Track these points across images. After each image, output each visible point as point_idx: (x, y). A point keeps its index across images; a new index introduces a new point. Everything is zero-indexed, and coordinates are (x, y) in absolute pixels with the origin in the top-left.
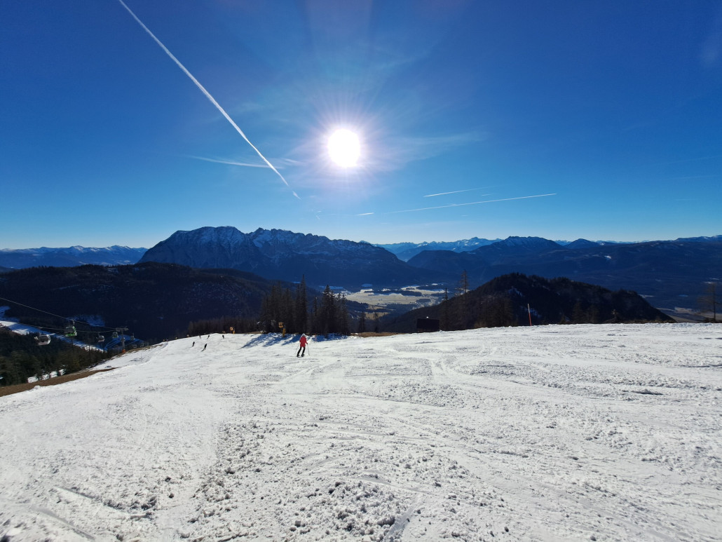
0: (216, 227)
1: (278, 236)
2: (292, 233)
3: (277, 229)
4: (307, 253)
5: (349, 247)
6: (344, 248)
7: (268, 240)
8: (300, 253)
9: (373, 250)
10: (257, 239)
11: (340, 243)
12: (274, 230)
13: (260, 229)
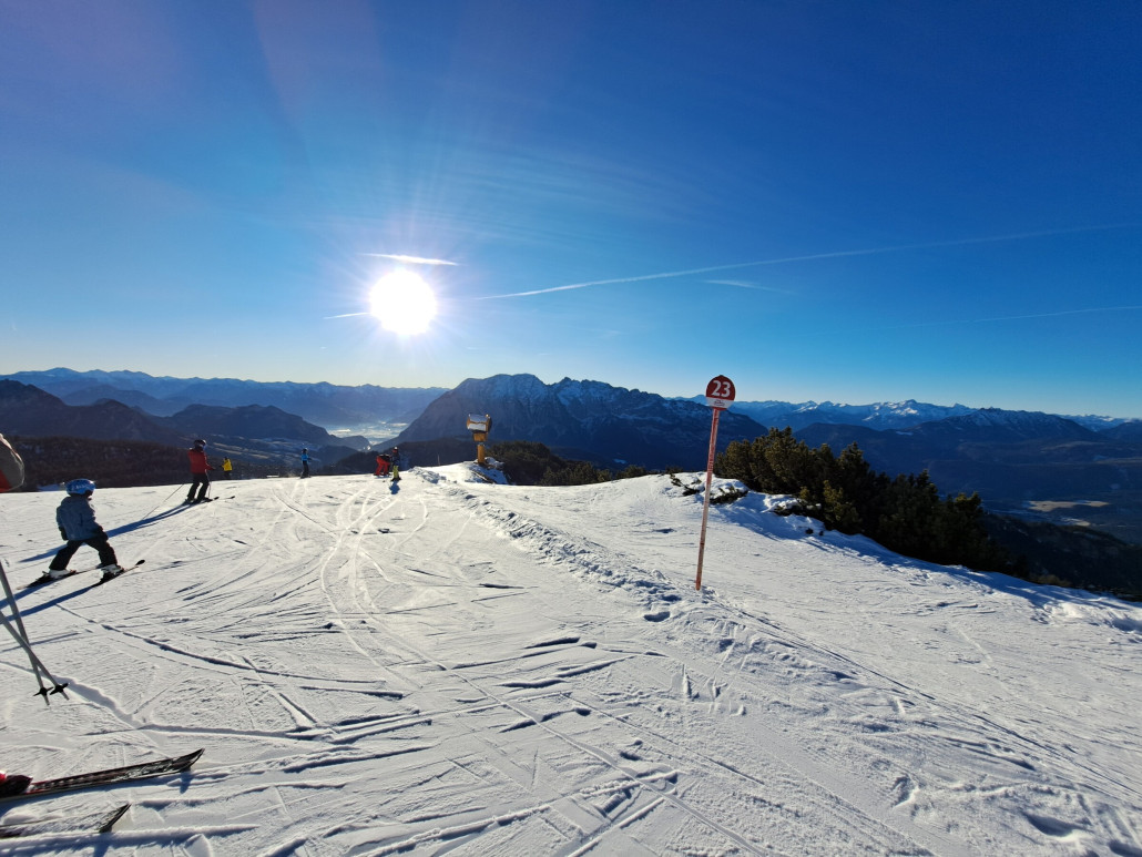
0: (512, 374)
1: (591, 390)
2: (611, 387)
3: (590, 380)
4: (631, 417)
5: (694, 412)
6: (686, 413)
7: (578, 395)
8: (621, 417)
9: (732, 419)
10: (562, 393)
11: (680, 405)
12: (585, 382)
13: (567, 379)
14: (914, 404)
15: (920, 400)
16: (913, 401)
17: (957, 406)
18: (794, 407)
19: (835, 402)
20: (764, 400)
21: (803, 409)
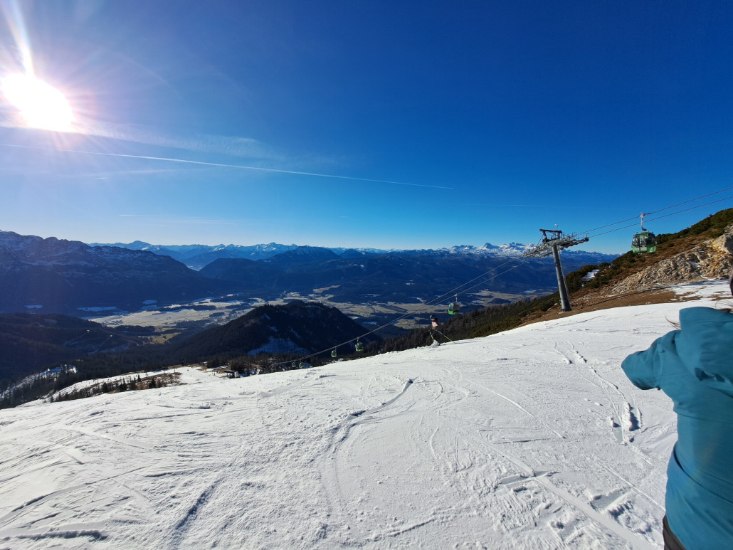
14: (274, 245)
15: (277, 242)
16: (274, 243)
17: (293, 245)
18: (210, 248)
19: (235, 244)
20: (190, 244)
21: (216, 249)
